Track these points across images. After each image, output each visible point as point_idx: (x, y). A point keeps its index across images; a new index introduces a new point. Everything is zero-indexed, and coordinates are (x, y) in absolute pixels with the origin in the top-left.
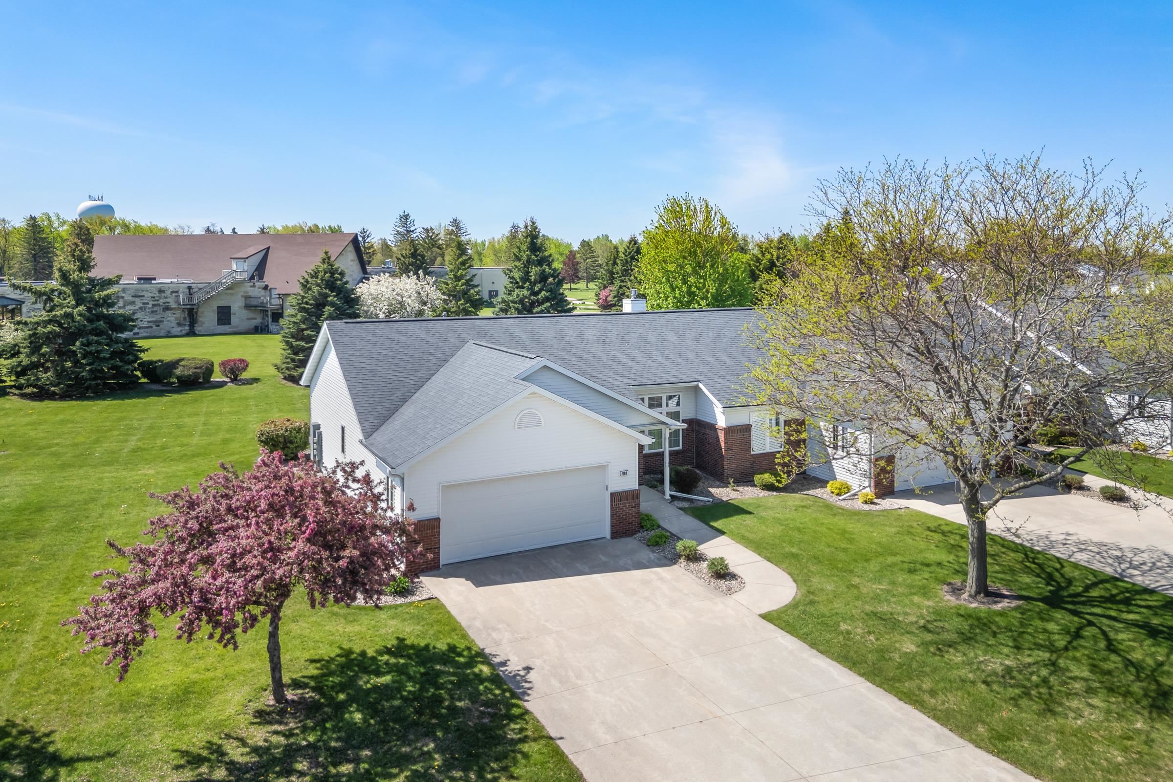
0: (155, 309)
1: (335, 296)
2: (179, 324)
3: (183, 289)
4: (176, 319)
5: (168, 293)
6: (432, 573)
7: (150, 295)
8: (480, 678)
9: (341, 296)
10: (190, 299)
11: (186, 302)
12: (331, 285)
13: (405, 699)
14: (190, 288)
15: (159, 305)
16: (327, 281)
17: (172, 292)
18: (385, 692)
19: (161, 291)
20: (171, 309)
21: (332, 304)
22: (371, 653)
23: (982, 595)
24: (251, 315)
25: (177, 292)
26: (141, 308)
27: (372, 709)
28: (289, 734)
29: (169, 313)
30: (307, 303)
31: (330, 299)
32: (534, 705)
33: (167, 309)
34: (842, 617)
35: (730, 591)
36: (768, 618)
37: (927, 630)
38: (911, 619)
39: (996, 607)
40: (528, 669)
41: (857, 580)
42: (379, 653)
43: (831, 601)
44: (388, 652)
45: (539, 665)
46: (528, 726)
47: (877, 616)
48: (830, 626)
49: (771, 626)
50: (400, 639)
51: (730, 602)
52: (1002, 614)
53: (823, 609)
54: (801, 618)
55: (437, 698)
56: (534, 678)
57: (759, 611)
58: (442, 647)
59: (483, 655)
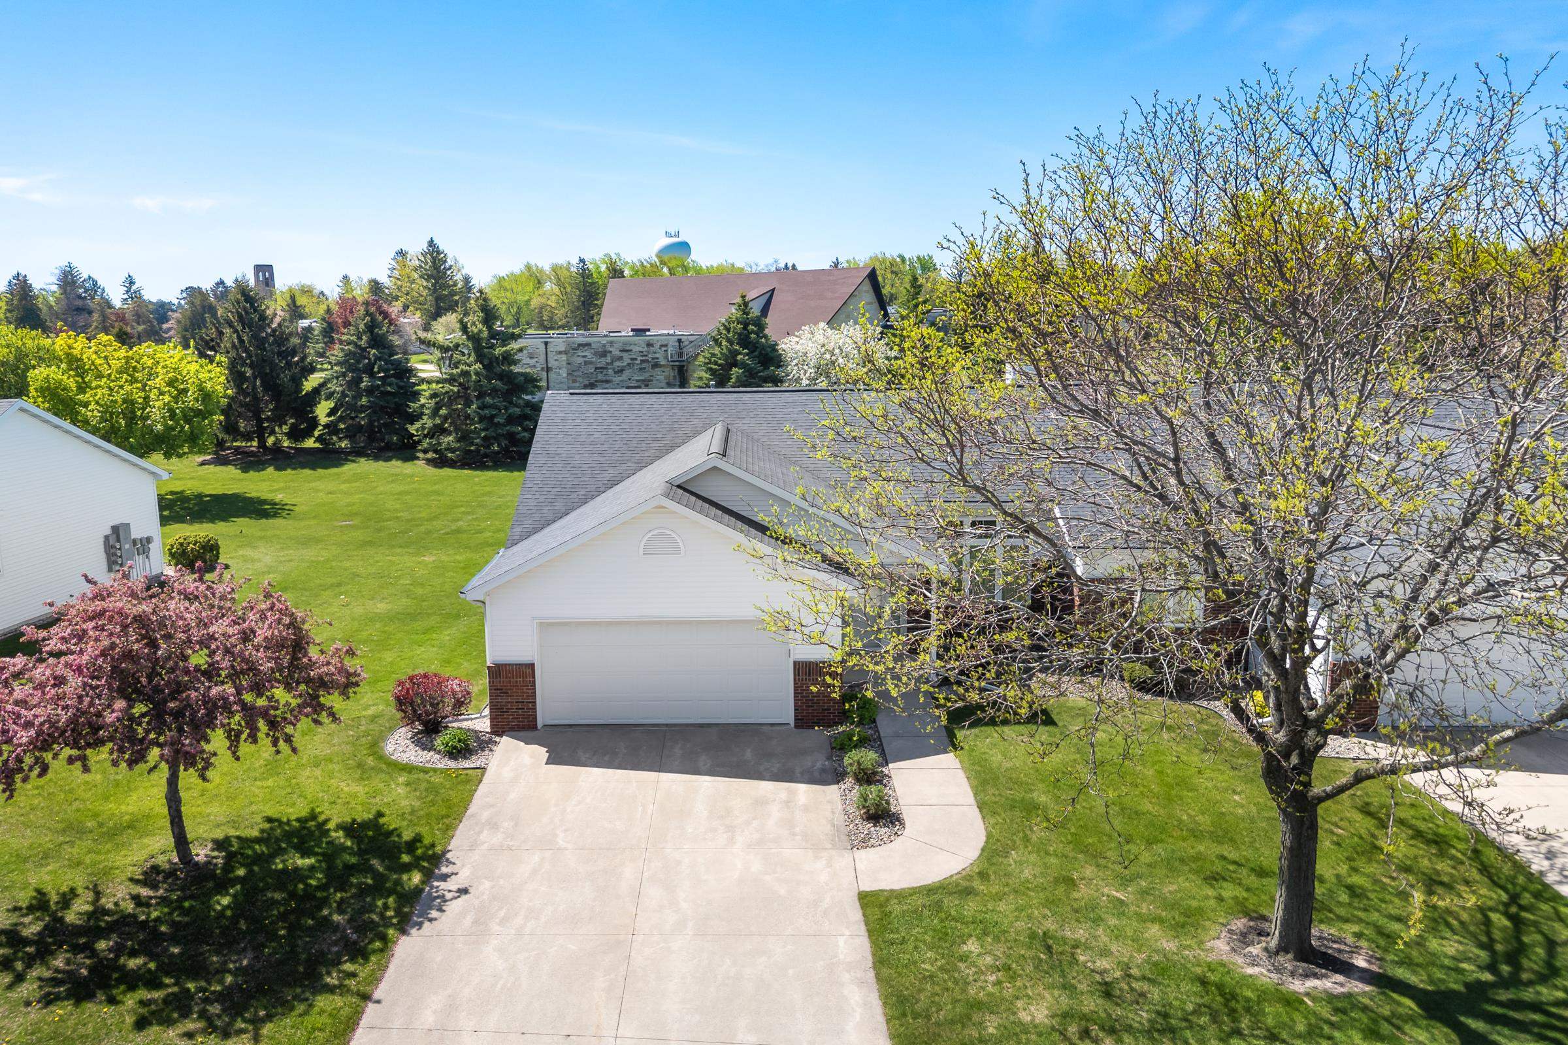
0: (644, 365)
1: (747, 354)
3: (672, 342)
4: (666, 378)
5: (657, 347)
6: (522, 734)
7: (637, 349)
8: (395, 890)
9: (756, 353)
10: (681, 355)
11: (675, 358)
12: (744, 341)
13: (293, 895)
14: (680, 341)
15: (647, 361)
16: (740, 334)
17: (662, 346)
18: (287, 878)
19: (649, 345)
20: (661, 366)
21: (743, 365)
22: (331, 825)
23: (1290, 956)
25: (666, 346)
26: (629, 364)
27: (248, 896)
29: (658, 371)
30: (716, 363)
31: (739, 357)
33: (656, 365)
34: (985, 929)
35: (865, 843)
36: (867, 900)
37: (1107, 991)
38: (1102, 964)
39: (1298, 986)
40: (464, 891)
41: (1089, 871)
42: (339, 827)
43: (999, 897)
44: (350, 829)
45: (482, 889)
46: (363, 971)
47: (1046, 942)
48: (946, 939)
49: (856, 915)
50: (380, 814)
51: (844, 860)
52: (1291, 1002)
53: (971, 907)
54: (917, 914)
55: (325, 902)
56: (453, 907)
57: (867, 886)
58: (407, 836)
59: (437, 859)
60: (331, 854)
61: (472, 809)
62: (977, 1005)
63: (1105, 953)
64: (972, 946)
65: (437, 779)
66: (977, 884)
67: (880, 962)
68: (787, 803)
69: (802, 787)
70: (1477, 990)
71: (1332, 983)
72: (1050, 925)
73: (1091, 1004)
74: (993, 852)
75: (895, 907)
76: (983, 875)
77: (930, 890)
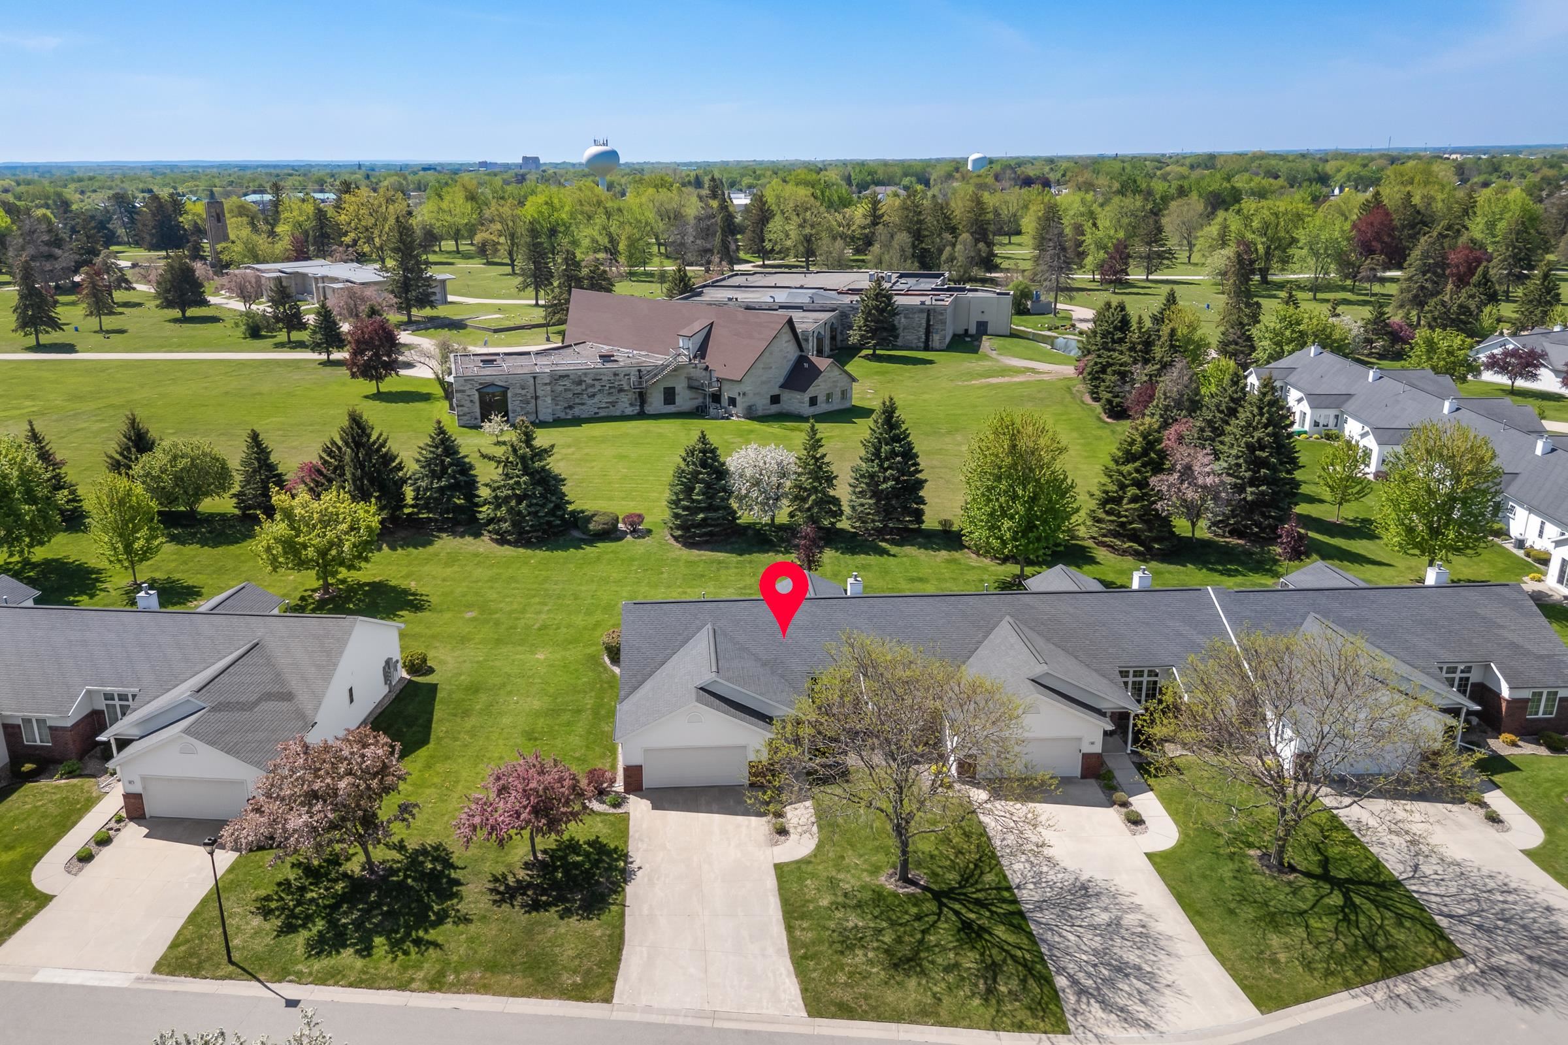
0: (612, 393)
2: (631, 405)
3: (634, 372)
4: (629, 401)
5: (622, 376)
6: (637, 793)
7: (606, 378)
8: (616, 868)
11: (637, 384)
13: (582, 872)
14: (639, 371)
15: (614, 388)
17: (626, 375)
18: (577, 865)
19: (616, 374)
20: (625, 392)
22: (581, 842)
23: (901, 881)
24: (693, 395)
25: (629, 375)
26: (600, 390)
27: (566, 873)
28: (531, 877)
29: (623, 395)
32: (630, 889)
33: (621, 390)
34: (813, 876)
35: (776, 844)
36: (777, 867)
37: (846, 895)
38: (847, 886)
39: (901, 891)
40: (640, 868)
41: (850, 852)
42: (585, 843)
43: (819, 864)
44: (589, 843)
45: (646, 867)
46: (620, 898)
47: (831, 879)
48: (801, 879)
49: (773, 872)
50: (598, 837)
51: (769, 851)
52: (896, 895)
53: (810, 868)
54: (792, 872)
55: (594, 874)
56: (639, 873)
57: (777, 861)
58: (612, 846)
59: (626, 855)
60: (587, 855)
61: (631, 833)
62: (808, 901)
63: (848, 883)
64: (809, 882)
65: (612, 818)
66: (813, 859)
67: (781, 888)
68: (748, 826)
69: (753, 818)
70: (952, 890)
71: (911, 890)
72: (834, 874)
73: (841, 899)
74: (820, 846)
75: (786, 869)
76: (815, 856)
77: (797, 862)
